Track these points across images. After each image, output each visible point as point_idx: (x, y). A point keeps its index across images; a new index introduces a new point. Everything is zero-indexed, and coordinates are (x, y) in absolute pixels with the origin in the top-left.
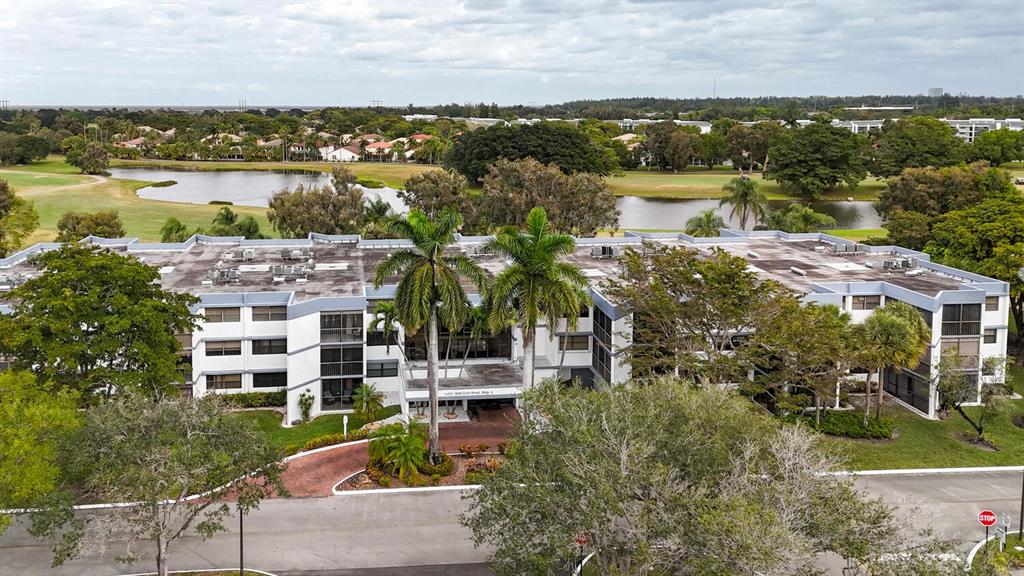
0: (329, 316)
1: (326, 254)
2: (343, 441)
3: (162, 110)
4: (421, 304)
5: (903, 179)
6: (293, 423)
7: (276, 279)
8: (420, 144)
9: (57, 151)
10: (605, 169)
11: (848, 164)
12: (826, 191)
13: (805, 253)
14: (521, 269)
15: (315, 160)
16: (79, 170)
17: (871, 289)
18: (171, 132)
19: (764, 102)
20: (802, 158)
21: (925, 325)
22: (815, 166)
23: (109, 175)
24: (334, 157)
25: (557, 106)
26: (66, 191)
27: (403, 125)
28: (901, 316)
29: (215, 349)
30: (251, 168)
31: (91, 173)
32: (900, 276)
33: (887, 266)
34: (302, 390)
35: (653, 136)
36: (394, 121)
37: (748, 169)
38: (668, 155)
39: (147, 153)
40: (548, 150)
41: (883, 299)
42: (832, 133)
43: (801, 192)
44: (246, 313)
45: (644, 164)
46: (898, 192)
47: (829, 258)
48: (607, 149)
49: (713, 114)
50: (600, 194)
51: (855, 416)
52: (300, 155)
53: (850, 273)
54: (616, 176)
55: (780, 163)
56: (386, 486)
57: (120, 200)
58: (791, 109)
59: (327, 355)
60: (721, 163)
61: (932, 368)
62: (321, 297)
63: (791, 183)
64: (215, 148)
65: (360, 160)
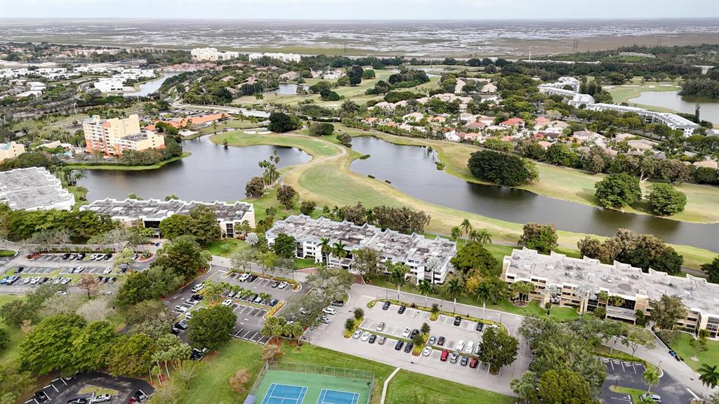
23: (351, 145)
24: (451, 138)
31: (344, 145)
65: (461, 142)
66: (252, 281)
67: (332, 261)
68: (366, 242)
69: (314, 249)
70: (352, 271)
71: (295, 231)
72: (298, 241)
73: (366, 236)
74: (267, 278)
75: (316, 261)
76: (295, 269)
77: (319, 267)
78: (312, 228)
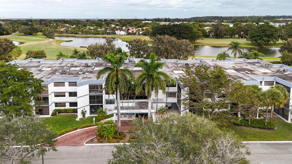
0: (92, 85)
1: (100, 65)
2: (93, 126)
3: (74, 20)
4: (111, 84)
5: (288, 42)
6: (79, 119)
7: (79, 73)
8: (145, 30)
9: (41, 31)
10: (199, 37)
11: (273, 37)
12: (266, 45)
13: (252, 66)
14: (146, 73)
15: (114, 34)
16: (46, 37)
17: (271, 79)
18: (74, 26)
19: (251, 17)
20: (259, 34)
21: (287, 93)
22: (263, 37)
23: (54, 38)
24: (120, 33)
25: (189, 18)
26: (40, 43)
27: (141, 24)
28: (279, 89)
29: (57, 95)
30: (95, 36)
31: (49, 38)
32: (282, 74)
33: (278, 71)
34: (82, 109)
35: (214, 27)
36: (139, 23)
37: (243, 38)
38: (218, 34)
39: (67, 32)
40: (181, 32)
41: (275, 83)
42: (268, 27)
43: (258, 45)
44: (67, 84)
45: (211, 36)
46: (286, 46)
47: (260, 68)
48: (198, 31)
49: (235, 21)
50: (189, 46)
51: (262, 121)
52: (110, 33)
53: (265, 73)
54: (201, 40)
55: (252, 36)
56: (102, 143)
57: (54, 46)
58: (259, 19)
59: (91, 97)
60: (235, 36)
61: (290, 106)
62: (91, 79)
63: (255, 42)
64: (85, 31)
65: (127, 34)
75: (81, 117)
78: (54, 68)
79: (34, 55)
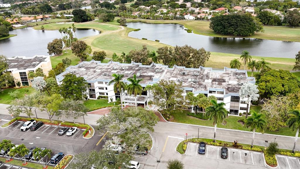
9: (118, 16)
15: (183, 19)
17: (222, 90)
18: (149, 8)
23: (126, 26)
24: (189, 18)
29: (100, 88)
31: (122, 25)
34: (111, 97)
38: (291, 22)
39: (140, 16)
52: (178, 18)
64: (156, 16)
65: (195, 19)
66: (35, 129)
67: (126, 99)
68: (157, 78)
69: (106, 89)
70: (148, 108)
71: (86, 74)
72: (88, 82)
73: (157, 73)
74: (54, 124)
75: (110, 101)
76: (86, 111)
77: (113, 107)
78: (103, 70)
79: (98, 55)
